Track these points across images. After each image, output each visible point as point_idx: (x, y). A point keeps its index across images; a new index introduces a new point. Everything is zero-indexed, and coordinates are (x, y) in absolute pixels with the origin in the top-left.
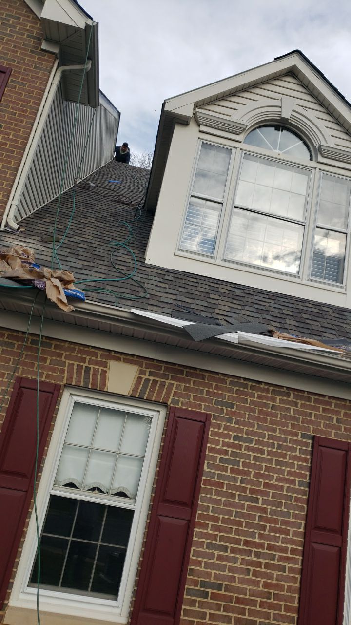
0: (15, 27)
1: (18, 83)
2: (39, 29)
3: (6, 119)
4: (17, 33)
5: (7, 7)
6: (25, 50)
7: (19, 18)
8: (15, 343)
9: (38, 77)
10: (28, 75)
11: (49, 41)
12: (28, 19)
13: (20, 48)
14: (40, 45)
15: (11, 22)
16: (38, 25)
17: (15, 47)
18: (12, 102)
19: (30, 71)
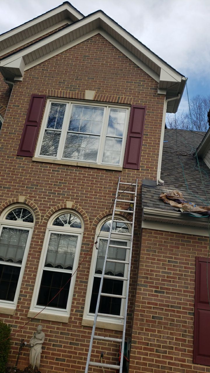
0: (144, 86)
1: (150, 112)
2: (155, 85)
3: (149, 131)
4: (145, 88)
5: (138, 77)
6: (151, 96)
7: (145, 81)
8: (191, 241)
9: (159, 108)
10: (154, 108)
11: (161, 89)
12: (149, 80)
13: (148, 95)
14: (157, 92)
15: (142, 84)
16: (154, 82)
17: (146, 95)
18: (150, 122)
19: (155, 105)
